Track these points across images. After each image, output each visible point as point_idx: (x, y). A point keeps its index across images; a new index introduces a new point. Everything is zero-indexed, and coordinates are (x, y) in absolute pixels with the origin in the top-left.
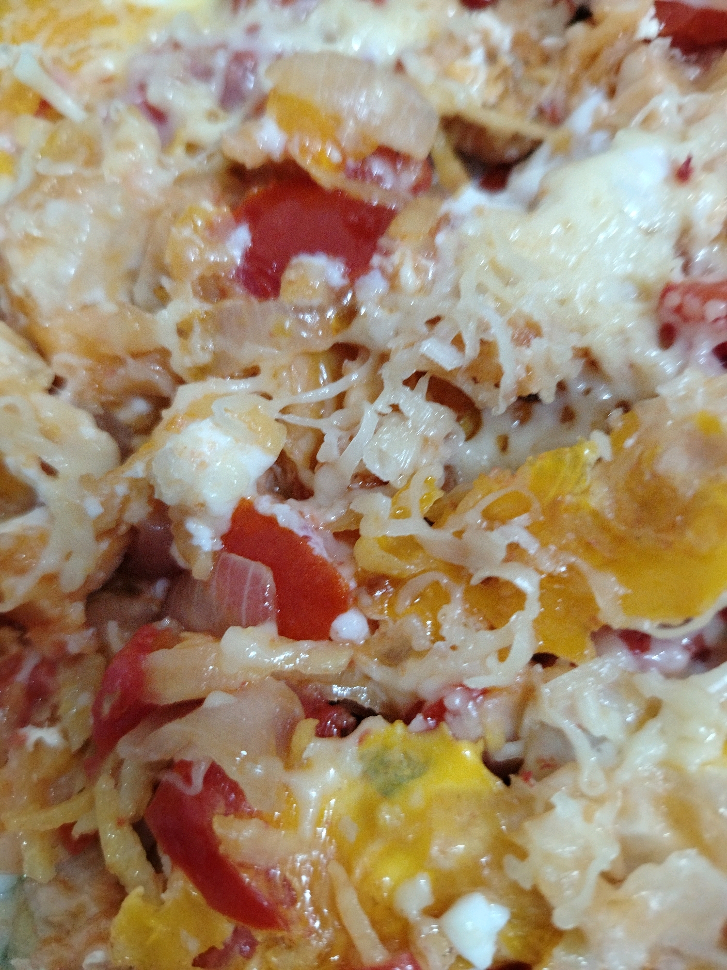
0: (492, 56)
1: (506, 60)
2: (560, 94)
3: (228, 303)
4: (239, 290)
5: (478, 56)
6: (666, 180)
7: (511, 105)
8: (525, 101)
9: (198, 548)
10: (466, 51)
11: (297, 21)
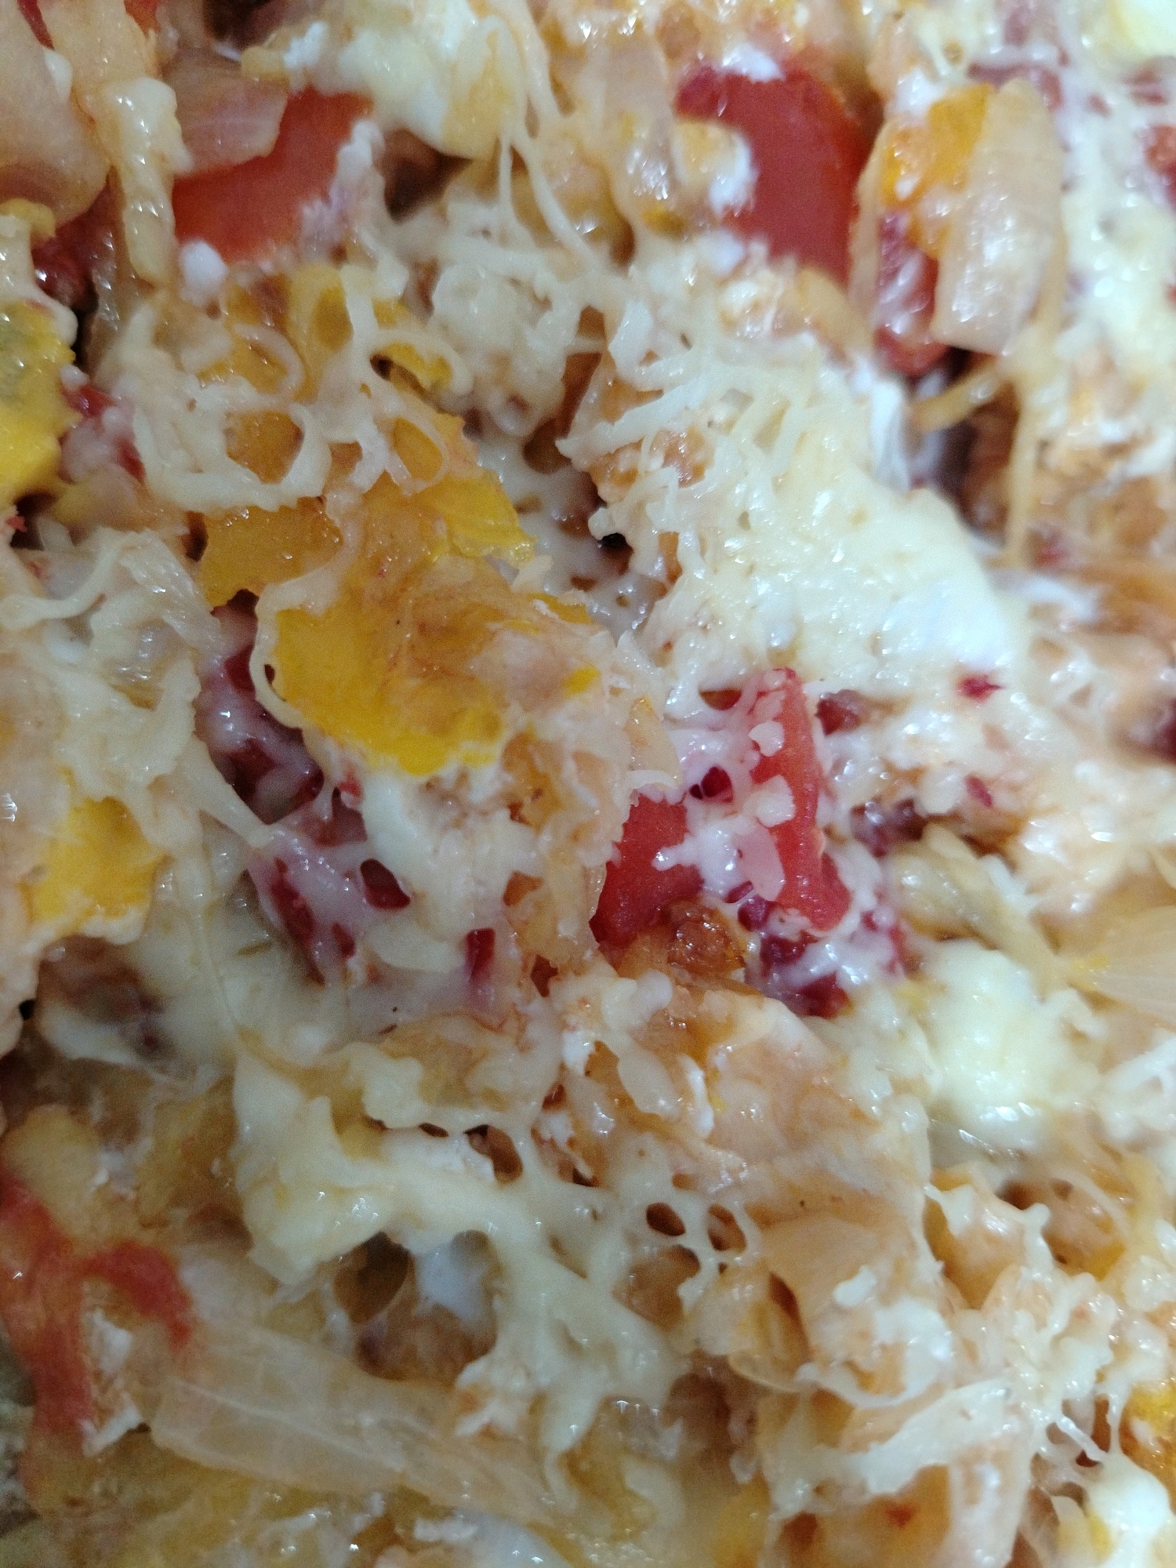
0: (1118, 450)
1: (1115, 470)
2: (1078, 560)
3: (660, 57)
4: (685, 70)
5: (1112, 431)
6: (959, 667)
7: (1050, 490)
8: (1059, 507)
9: (287, 49)
10: (1117, 413)
11: (1121, 175)
